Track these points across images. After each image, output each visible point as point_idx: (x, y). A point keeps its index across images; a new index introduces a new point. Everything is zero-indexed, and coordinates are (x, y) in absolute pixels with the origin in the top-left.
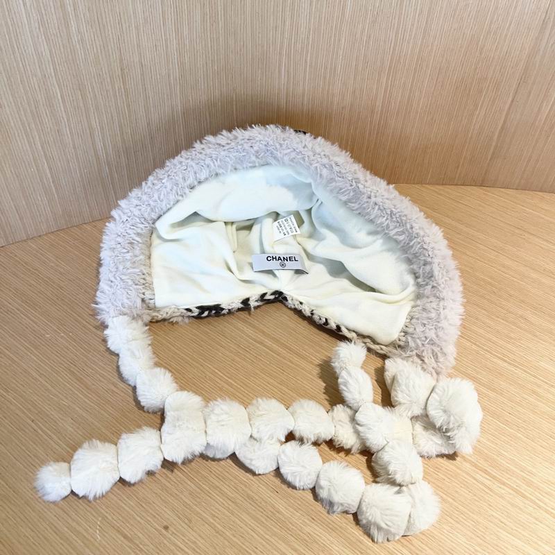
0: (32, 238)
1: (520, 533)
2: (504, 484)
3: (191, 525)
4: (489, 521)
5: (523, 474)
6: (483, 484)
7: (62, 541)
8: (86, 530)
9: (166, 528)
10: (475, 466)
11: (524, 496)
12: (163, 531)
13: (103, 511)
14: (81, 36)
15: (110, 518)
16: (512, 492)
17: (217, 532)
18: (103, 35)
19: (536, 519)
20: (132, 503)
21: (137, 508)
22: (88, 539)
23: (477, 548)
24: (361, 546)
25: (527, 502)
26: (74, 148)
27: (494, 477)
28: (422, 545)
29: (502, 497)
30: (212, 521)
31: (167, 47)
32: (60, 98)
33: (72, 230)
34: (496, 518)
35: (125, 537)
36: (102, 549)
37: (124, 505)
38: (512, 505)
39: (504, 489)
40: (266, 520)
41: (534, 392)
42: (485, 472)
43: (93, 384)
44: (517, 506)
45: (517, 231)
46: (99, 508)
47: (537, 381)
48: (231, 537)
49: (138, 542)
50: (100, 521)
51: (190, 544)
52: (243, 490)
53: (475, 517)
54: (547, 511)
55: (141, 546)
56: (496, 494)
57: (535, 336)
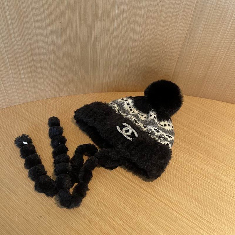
1: (165, 218)
2: (161, 201)
3: (50, 216)
4: (155, 214)
5: (168, 198)
6: (154, 201)
8: (12, 217)
9: (41, 217)
10: (153, 195)
11: (168, 206)
12: (40, 218)
14: (16, 39)
15: (21, 213)
16: (164, 204)
17: (59, 218)
18: (24, 38)
19: (171, 213)
20: (29, 208)
21: (31, 210)
22: (13, 221)
23: (149, 223)
24: (109, 222)
25: (168, 207)
26: (13, 78)
27: (158, 199)
28: (130, 222)
29: (160, 206)
30: (57, 214)
31: (48, 42)
32: (7, 60)
33: (12, 107)
34: (157, 213)
35: (26, 220)
36: (17, 224)
37: (26, 209)
38: (163, 209)
39: (161, 203)
41: (176, 170)
42: (156, 197)
43: (17, 166)
44: (165, 209)
46: (17, 210)
47: (178, 166)
48: (64, 219)
49: (30, 221)
50: (18, 215)
51: (49, 222)
53: (150, 213)
54: (175, 211)
55: (32, 223)
57: (179, 149)
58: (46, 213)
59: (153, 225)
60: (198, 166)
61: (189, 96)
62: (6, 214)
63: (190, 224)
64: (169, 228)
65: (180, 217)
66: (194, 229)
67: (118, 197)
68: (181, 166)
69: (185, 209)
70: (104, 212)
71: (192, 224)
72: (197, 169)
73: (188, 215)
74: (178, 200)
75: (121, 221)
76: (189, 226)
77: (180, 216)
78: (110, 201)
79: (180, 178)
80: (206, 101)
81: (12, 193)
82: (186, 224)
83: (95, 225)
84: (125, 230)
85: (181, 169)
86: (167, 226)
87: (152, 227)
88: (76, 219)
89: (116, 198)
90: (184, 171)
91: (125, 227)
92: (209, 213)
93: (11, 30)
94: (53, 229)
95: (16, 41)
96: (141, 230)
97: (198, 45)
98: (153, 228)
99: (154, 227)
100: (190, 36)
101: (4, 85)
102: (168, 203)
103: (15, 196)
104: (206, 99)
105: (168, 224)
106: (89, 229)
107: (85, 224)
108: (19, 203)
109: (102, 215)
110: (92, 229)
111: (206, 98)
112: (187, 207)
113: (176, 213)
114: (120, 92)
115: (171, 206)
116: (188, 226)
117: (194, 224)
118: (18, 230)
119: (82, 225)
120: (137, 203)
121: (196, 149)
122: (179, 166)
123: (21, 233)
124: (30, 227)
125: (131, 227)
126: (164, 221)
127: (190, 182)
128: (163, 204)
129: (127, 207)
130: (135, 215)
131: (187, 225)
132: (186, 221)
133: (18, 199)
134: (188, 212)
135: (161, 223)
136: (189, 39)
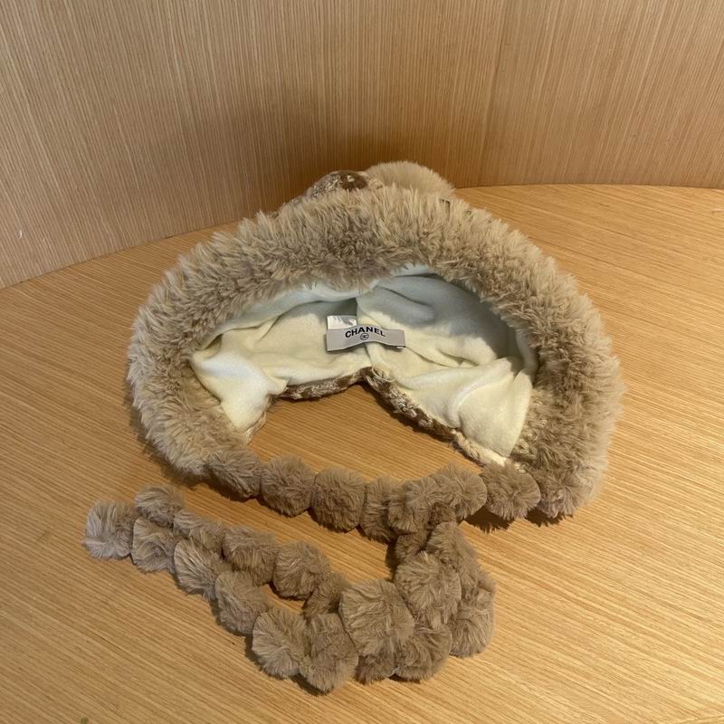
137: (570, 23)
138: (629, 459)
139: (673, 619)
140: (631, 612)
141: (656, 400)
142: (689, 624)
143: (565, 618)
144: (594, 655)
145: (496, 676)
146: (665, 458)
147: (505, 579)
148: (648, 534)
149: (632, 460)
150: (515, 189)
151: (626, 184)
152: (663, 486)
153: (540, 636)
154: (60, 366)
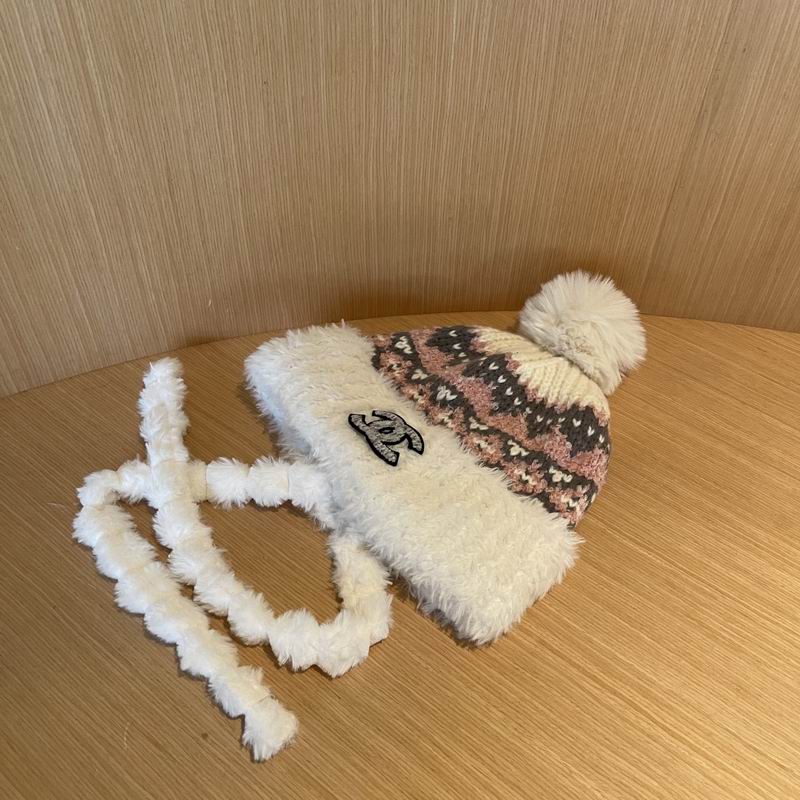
0: (61, 381)
1: (627, 752)
2: (615, 693)
4: (591, 737)
5: (640, 682)
6: (589, 693)
7: (84, 749)
8: (112, 737)
9: (205, 736)
10: (584, 672)
11: (639, 709)
12: (201, 739)
13: (132, 715)
14: (119, 145)
15: (140, 723)
16: (624, 704)
18: (145, 142)
19: (648, 736)
20: (166, 707)
21: (172, 712)
22: (114, 747)
23: (573, 769)
24: (434, 762)
25: (640, 715)
26: (112, 272)
27: (603, 685)
28: (505, 762)
29: (611, 710)
31: (224, 153)
32: (94, 215)
33: (110, 370)
34: (601, 734)
35: (156, 745)
36: (129, 759)
37: (157, 709)
38: (623, 719)
39: (614, 700)
40: (323, 729)
41: (668, 582)
42: (595, 679)
44: (627, 721)
45: (675, 374)
46: (128, 712)
47: (673, 568)
49: (170, 751)
50: (129, 727)
52: (299, 694)
53: (574, 731)
54: (664, 728)
55: (175, 756)
56: (604, 705)
57: (679, 511)
58: (221, 725)
59: (586, 775)
60: (746, 572)
61: (713, 324)
62: (93, 725)
63: (719, 775)
64: (642, 789)
65: (683, 749)
66: (731, 792)
67: (461, 676)
68: (685, 571)
69: (701, 723)
70: (417, 728)
71: (723, 775)
72: (742, 580)
73: (711, 745)
74: (674, 690)
75: (472, 759)
76: (715, 782)
77: (681, 744)
78: (437, 688)
79: (682, 612)
80: (777, 340)
81: (110, 655)
82: (705, 775)
83: (385, 770)
84: (489, 790)
85: (687, 582)
86: (635, 780)
87: (582, 782)
88: (323, 749)
89: (455, 680)
90: (696, 588)
91: (486, 779)
92: (786, 737)
93: (104, 115)
94: (246, 778)
95: (120, 149)
96: (545, 791)
97: (744, 144)
98: (585, 786)
99: (590, 784)
100: (716, 109)
101: (83, 298)
102: (639, 699)
103: (122, 666)
104: (775, 332)
105: (639, 775)
106: (363, 784)
107: (350, 766)
108: (133, 688)
109: (410, 737)
110: (375, 783)
111: (775, 328)
112: (708, 717)
113: (670, 737)
114: (468, 313)
115: (649, 712)
116: (712, 784)
117: (733, 774)
118: (130, 780)
119: (341, 770)
120: (529, 698)
121: (740, 510)
122: (677, 571)
123: (141, 789)
124: (169, 769)
125: (507, 781)
126: (623, 764)
127: (717, 626)
128: (621, 702)
129: (494, 710)
130: (523, 738)
131: (709, 778)
132: (704, 765)
133: (131, 675)
134: (710, 734)
135: (613, 769)
136: (711, 122)
137: (746, 176)
138: (740, 603)
139: (755, 762)
140: (714, 747)
141: (779, 552)
142: (771, 770)
143: (649, 740)
144: (670, 779)
145: (575, 779)
146: (777, 609)
147: (597, 692)
148: (747, 678)
149: (743, 604)
150: (672, 320)
151: (790, 331)
152: (770, 636)
153: (622, 752)
154: (224, 425)
